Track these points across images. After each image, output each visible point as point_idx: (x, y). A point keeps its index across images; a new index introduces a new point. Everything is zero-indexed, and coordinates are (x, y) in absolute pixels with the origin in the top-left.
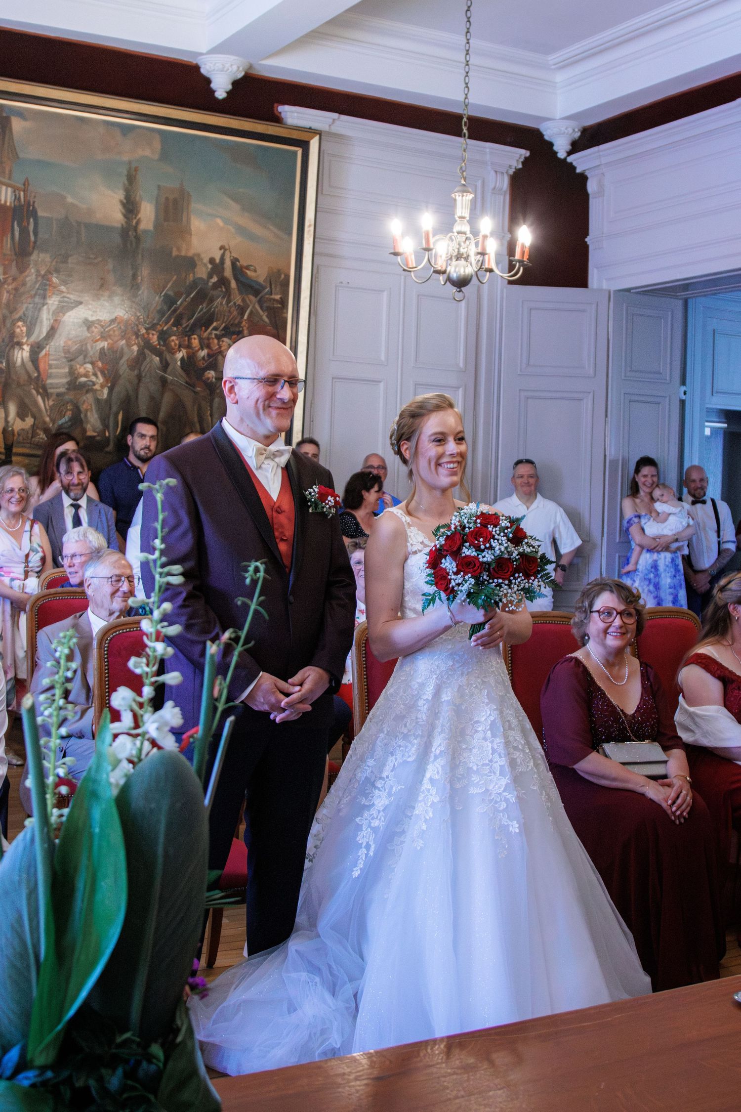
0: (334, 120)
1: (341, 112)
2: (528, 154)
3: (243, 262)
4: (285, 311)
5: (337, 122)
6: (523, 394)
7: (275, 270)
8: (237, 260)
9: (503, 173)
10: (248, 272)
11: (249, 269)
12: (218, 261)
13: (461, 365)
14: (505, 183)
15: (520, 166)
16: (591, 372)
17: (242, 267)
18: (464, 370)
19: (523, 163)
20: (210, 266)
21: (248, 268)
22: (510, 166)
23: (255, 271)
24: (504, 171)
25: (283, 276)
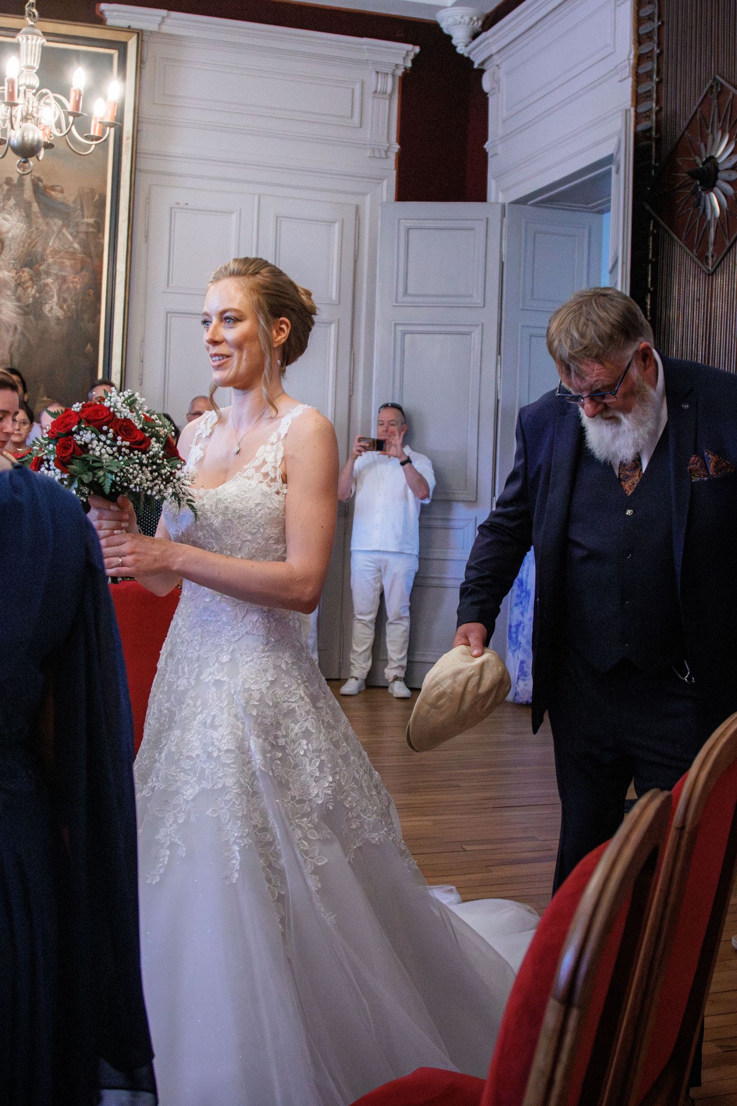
0: (163, 18)
1: (170, 9)
2: (417, 49)
3: (46, 182)
4: (100, 235)
5: (168, 21)
6: (399, 328)
7: (87, 190)
8: (39, 179)
9: (387, 74)
10: (53, 193)
11: (54, 190)
12: (15, 181)
13: (334, 297)
14: (390, 85)
15: (409, 64)
16: (480, 301)
17: (45, 188)
18: (337, 302)
19: (413, 61)
20: (6, 187)
21: (53, 188)
22: (397, 66)
23: (62, 192)
24: (390, 71)
25: (97, 197)
